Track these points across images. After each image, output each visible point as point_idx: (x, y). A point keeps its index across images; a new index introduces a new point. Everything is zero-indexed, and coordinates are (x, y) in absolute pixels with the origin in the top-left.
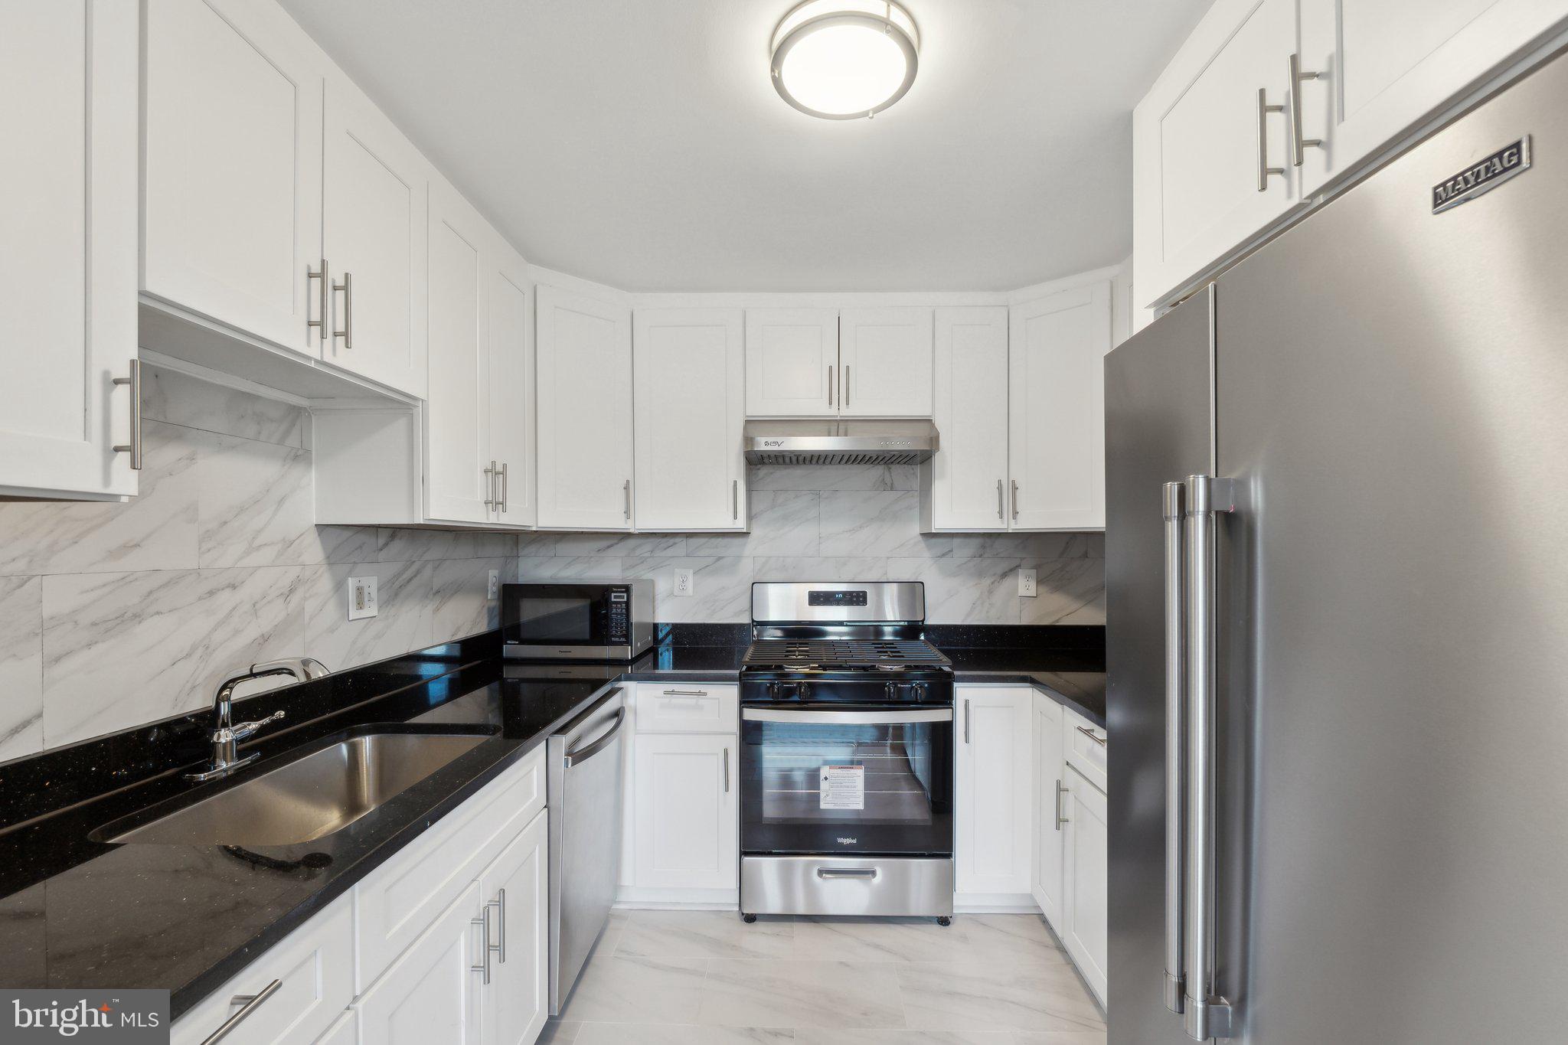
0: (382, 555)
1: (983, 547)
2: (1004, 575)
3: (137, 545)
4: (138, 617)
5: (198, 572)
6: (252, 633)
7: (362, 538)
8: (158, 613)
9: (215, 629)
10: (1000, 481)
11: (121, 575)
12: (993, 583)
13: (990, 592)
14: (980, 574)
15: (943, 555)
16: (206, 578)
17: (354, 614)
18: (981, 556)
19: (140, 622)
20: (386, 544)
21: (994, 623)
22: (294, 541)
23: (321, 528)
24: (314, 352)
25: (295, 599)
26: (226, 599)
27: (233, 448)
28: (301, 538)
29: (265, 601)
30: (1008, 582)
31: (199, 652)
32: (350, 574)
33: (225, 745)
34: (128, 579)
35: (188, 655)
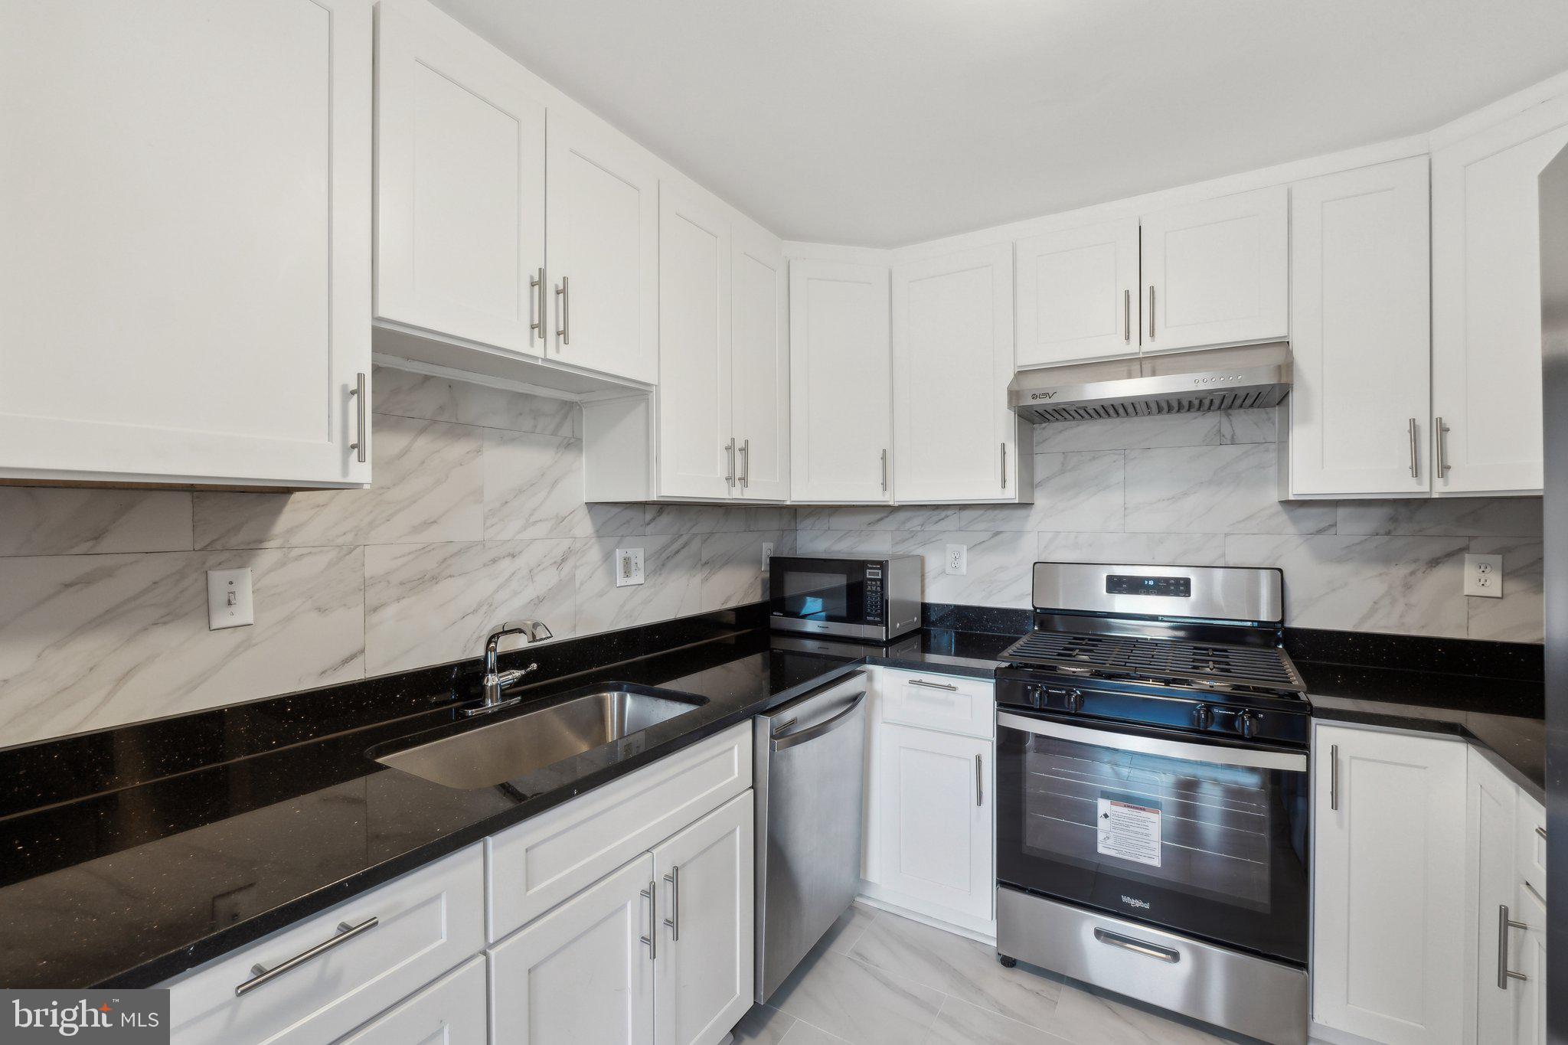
0: (649, 529)
1: (1394, 519)
2: (1434, 562)
3: (435, 522)
4: (435, 579)
5: (483, 543)
6: (530, 593)
7: (629, 513)
8: (450, 576)
9: (497, 591)
10: (1413, 422)
11: (420, 546)
12: (1412, 573)
13: (1408, 587)
14: (1386, 559)
15: (1320, 532)
16: (490, 548)
17: (621, 581)
18: (1388, 533)
19: (437, 583)
20: (653, 519)
21: (1414, 633)
22: (566, 517)
23: (591, 506)
24: (537, 350)
25: (567, 567)
26: (506, 566)
27: (512, 440)
28: (572, 515)
29: (541, 568)
30: (1443, 574)
31: (485, 608)
32: (618, 545)
33: (492, 687)
34: (426, 550)
35: (475, 611)
